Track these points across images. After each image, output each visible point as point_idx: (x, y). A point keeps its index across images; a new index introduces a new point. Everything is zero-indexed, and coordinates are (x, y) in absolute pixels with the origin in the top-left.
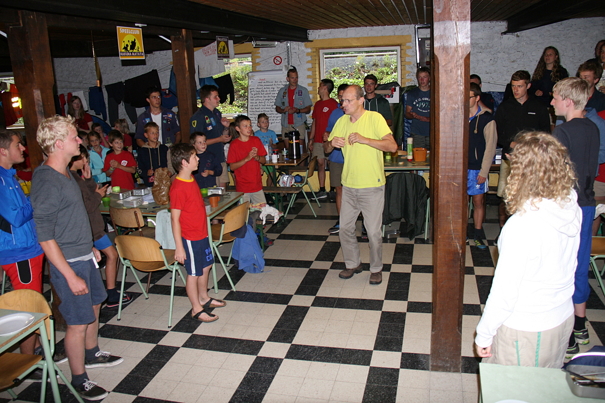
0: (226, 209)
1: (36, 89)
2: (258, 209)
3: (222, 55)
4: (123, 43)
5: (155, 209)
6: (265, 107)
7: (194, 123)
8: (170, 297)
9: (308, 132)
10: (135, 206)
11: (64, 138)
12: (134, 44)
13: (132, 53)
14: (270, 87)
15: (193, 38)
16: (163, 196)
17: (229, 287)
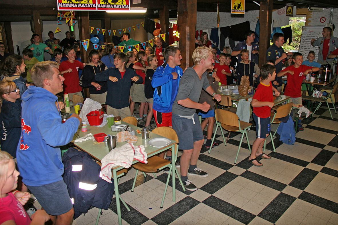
0: (278, 105)
1: (187, 26)
2: (297, 108)
3: (288, 15)
4: (234, 5)
5: (238, 98)
6: (310, 48)
7: (269, 54)
8: (239, 148)
9: (335, 66)
10: (228, 95)
11: (206, 58)
12: (240, 5)
13: (238, 10)
14: (316, 36)
15: (274, 4)
16: (244, 91)
17: (272, 149)
